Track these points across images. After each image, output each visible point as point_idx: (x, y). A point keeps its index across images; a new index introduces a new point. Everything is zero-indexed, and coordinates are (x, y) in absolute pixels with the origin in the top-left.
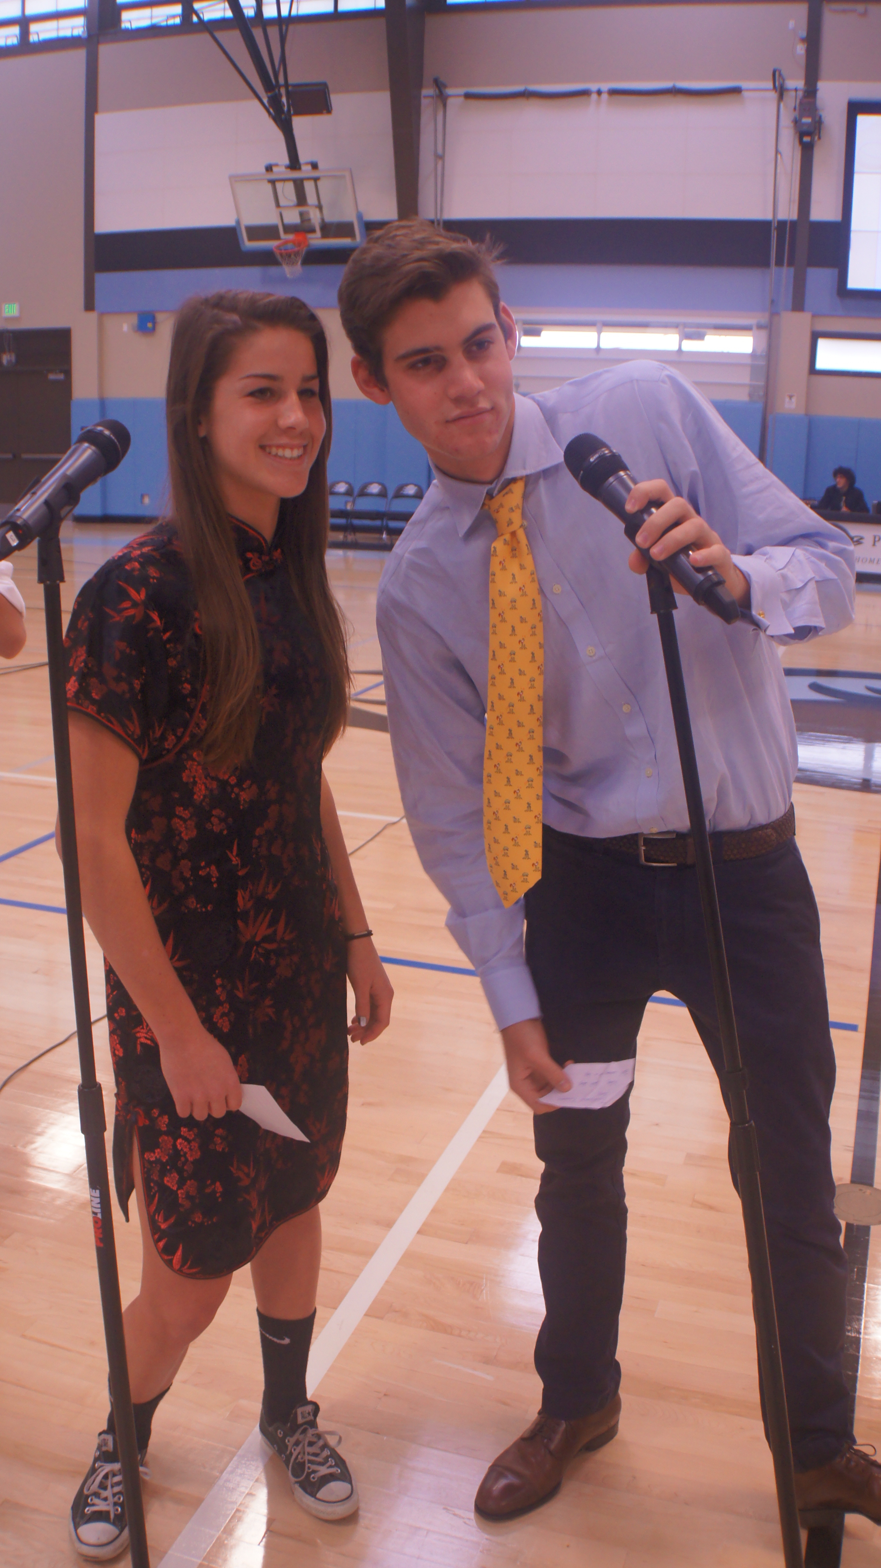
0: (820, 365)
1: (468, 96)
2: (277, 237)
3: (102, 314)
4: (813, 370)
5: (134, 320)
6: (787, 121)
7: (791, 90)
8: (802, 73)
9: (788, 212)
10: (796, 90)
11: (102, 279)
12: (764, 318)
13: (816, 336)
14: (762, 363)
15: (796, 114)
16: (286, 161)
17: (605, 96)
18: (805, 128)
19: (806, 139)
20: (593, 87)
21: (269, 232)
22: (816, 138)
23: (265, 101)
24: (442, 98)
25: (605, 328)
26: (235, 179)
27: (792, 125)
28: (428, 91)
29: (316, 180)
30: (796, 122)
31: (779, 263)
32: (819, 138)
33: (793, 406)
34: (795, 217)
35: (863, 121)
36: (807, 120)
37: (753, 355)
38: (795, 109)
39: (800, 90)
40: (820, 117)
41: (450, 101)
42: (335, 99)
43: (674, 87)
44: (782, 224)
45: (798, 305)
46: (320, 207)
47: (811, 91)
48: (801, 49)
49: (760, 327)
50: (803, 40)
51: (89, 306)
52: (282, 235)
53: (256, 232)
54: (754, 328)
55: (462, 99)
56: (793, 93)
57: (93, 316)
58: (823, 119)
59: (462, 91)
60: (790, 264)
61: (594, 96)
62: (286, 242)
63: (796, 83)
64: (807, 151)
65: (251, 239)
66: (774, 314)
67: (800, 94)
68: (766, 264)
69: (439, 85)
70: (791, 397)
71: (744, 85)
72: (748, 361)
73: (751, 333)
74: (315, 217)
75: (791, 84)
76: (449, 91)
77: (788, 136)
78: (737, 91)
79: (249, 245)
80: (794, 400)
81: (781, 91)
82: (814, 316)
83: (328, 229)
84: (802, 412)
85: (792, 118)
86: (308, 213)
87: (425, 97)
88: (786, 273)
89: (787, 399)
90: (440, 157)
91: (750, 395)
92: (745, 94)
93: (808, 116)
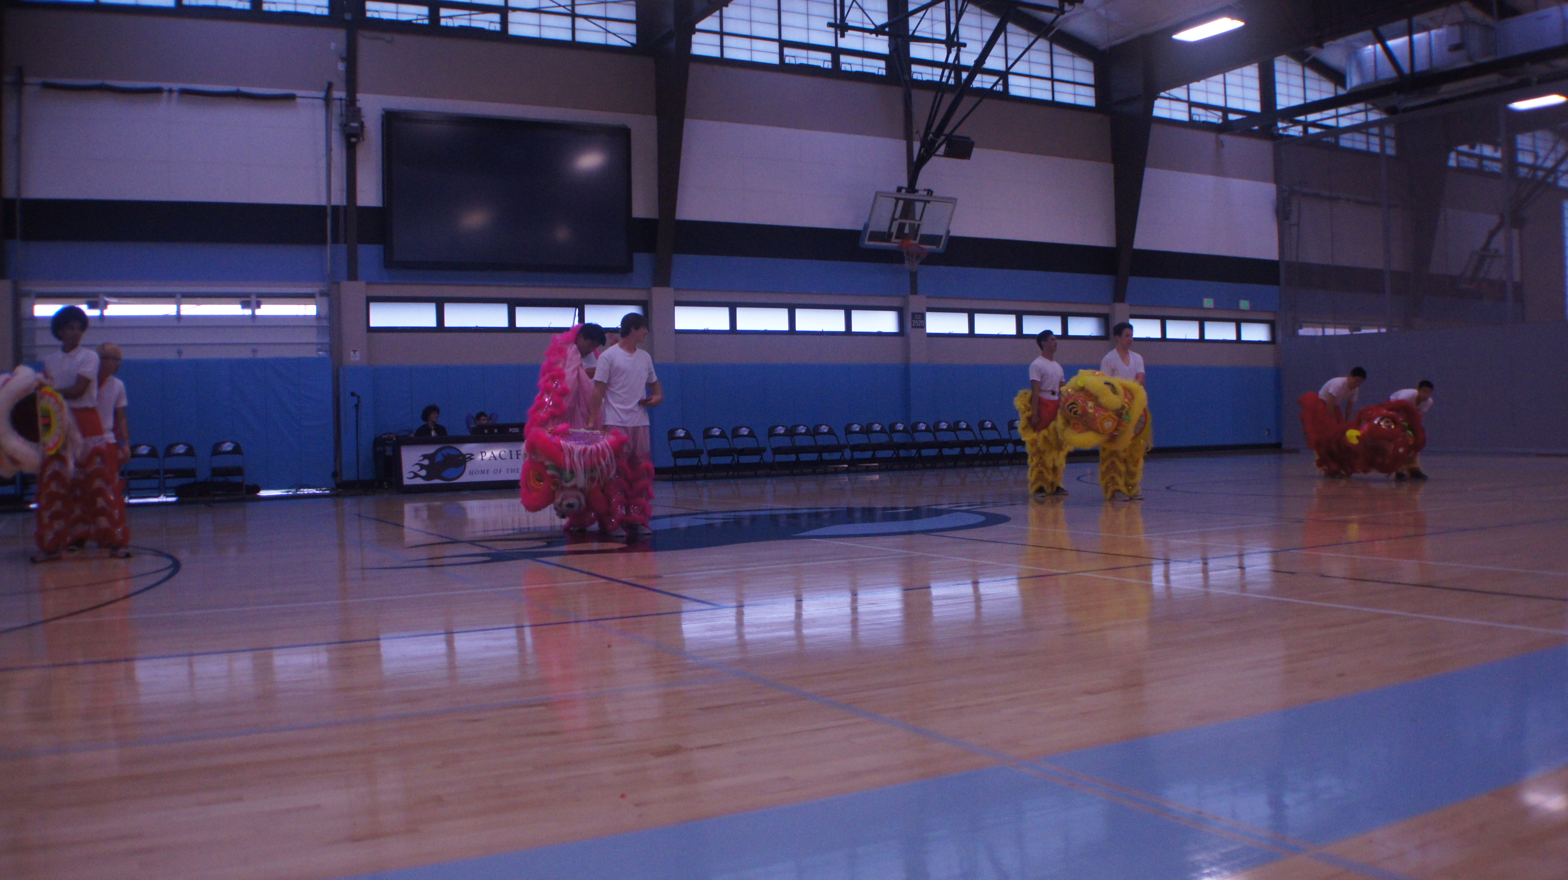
0: (373, 324)
1: (46, 86)
4: (368, 328)
6: (335, 125)
7: (337, 99)
8: (344, 85)
9: (339, 199)
10: (341, 99)
12: (325, 287)
13: (369, 301)
14: (325, 323)
15: (342, 119)
17: (175, 95)
18: (350, 131)
19: (353, 140)
20: (166, 86)
22: (360, 139)
24: (21, 85)
25: (183, 300)
27: (339, 128)
30: (344, 126)
31: (335, 240)
32: (363, 139)
33: (358, 359)
34: (345, 203)
36: (352, 125)
37: (318, 317)
38: (341, 115)
39: (344, 100)
40: (362, 122)
41: (27, 89)
43: (238, 90)
44: (335, 209)
45: (353, 276)
47: (351, 101)
48: (341, 66)
49: (322, 294)
50: (342, 59)
54: (316, 297)
55: (40, 88)
56: (338, 103)
58: (364, 125)
60: (345, 242)
61: (165, 95)
63: (339, 94)
64: (351, 150)
66: (334, 283)
67: (344, 102)
68: (323, 242)
69: (19, 73)
70: (355, 351)
71: (299, 93)
72: (315, 323)
73: (312, 300)
75: (336, 94)
76: (29, 80)
77: (337, 139)
78: (291, 97)
80: (357, 353)
81: (328, 100)
82: (367, 284)
84: (366, 363)
85: (339, 123)
88: (341, 249)
89: (352, 353)
90: (18, 140)
91: (320, 351)
92: (298, 100)
93: (352, 121)
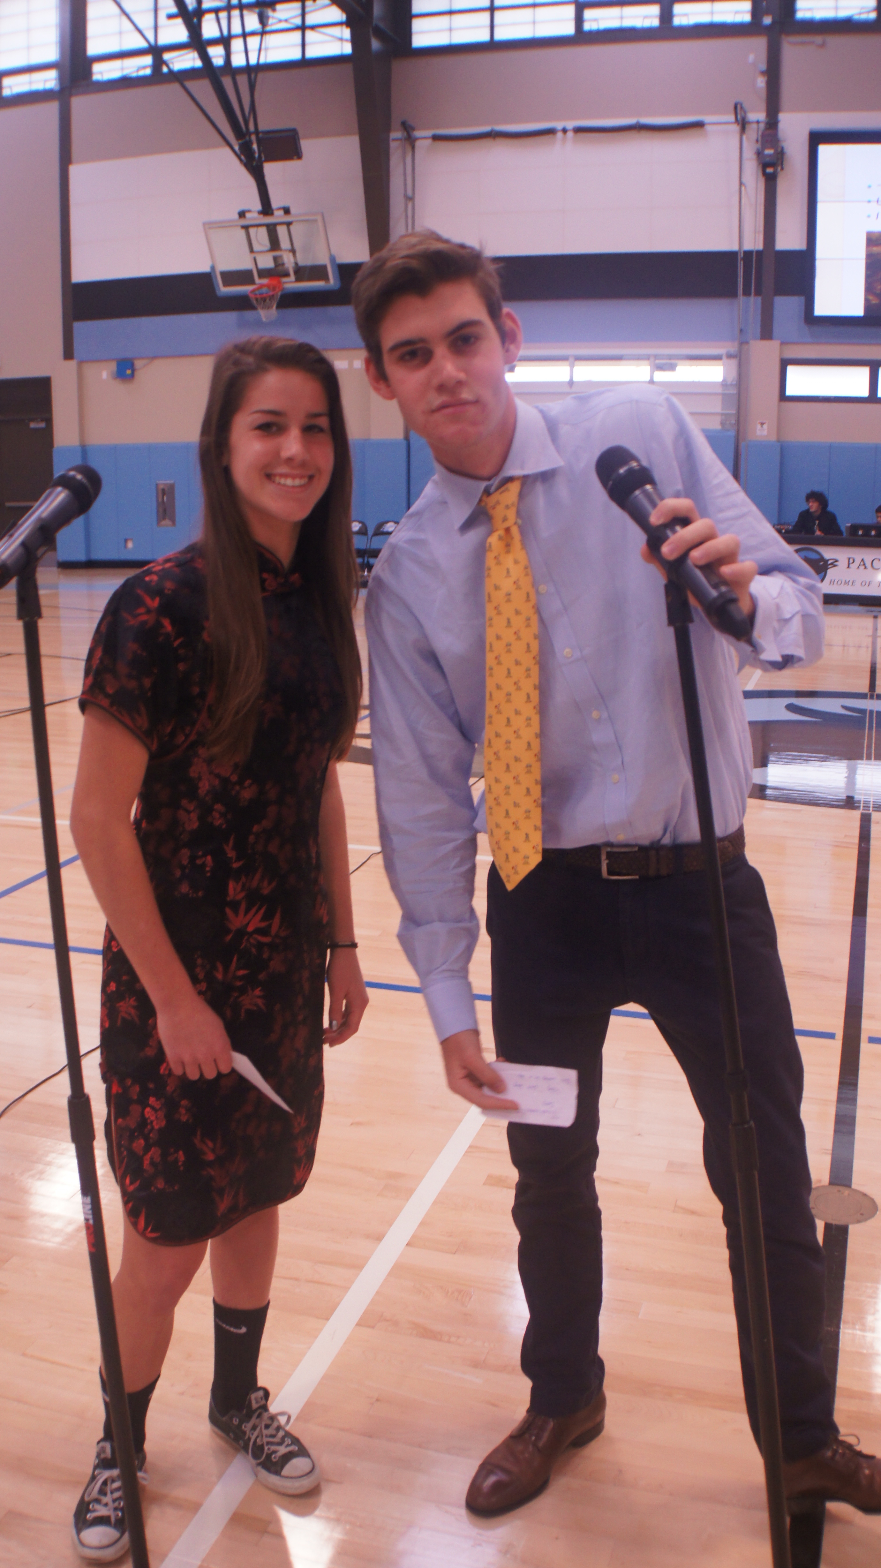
0: (789, 392)
1: (436, 138)
2: (252, 282)
3: (81, 363)
4: (783, 397)
5: (113, 366)
6: (749, 153)
7: (752, 122)
8: (763, 105)
9: (754, 242)
10: (758, 122)
11: (80, 328)
12: (733, 348)
13: (785, 364)
14: (733, 391)
15: (759, 146)
16: (259, 207)
17: (570, 134)
18: (767, 159)
19: (769, 170)
20: (559, 125)
21: (243, 277)
22: (779, 169)
23: (237, 148)
24: (410, 141)
25: (577, 363)
26: (209, 226)
27: (755, 157)
28: (396, 134)
29: (289, 224)
30: (759, 154)
31: (747, 293)
32: (782, 169)
33: (765, 433)
34: (760, 246)
35: (824, 150)
36: (769, 152)
37: (724, 384)
38: (757, 141)
39: (762, 122)
40: (782, 148)
41: (418, 143)
42: (306, 145)
43: (638, 122)
44: (748, 254)
45: (767, 333)
46: (293, 251)
47: (772, 123)
48: (761, 82)
49: (730, 356)
50: (763, 73)
51: (68, 354)
52: (257, 280)
53: (230, 277)
54: (724, 357)
55: (430, 141)
56: (755, 126)
57: (72, 364)
58: (785, 150)
59: (429, 133)
60: (758, 293)
61: (560, 135)
62: (262, 286)
63: (757, 115)
64: (770, 182)
65: (226, 284)
66: (743, 343)
67: (762, 126)
68: (733, 294)
69: (407, 128)
70: (762, 424)
71: (707, 119)
72: (720, 390)
73: (720, 362)
74: (289, 261)
75: (752, 116)
76: (417, 134)
77: (751, 168)
78: (699, 125)
79: (224, 290)
80: (765, 426)
81: (743, 124)
82: (782, 343)
83: (301, 273)
84: (773, 438)
85: (754, 150)
86: (281, 257)
87: (394, 140)
88: (754, 303)
89: (759, 426)
90: (410, 199)
91: (722, 424)
92: (708, 128)
93: (771, 147)
